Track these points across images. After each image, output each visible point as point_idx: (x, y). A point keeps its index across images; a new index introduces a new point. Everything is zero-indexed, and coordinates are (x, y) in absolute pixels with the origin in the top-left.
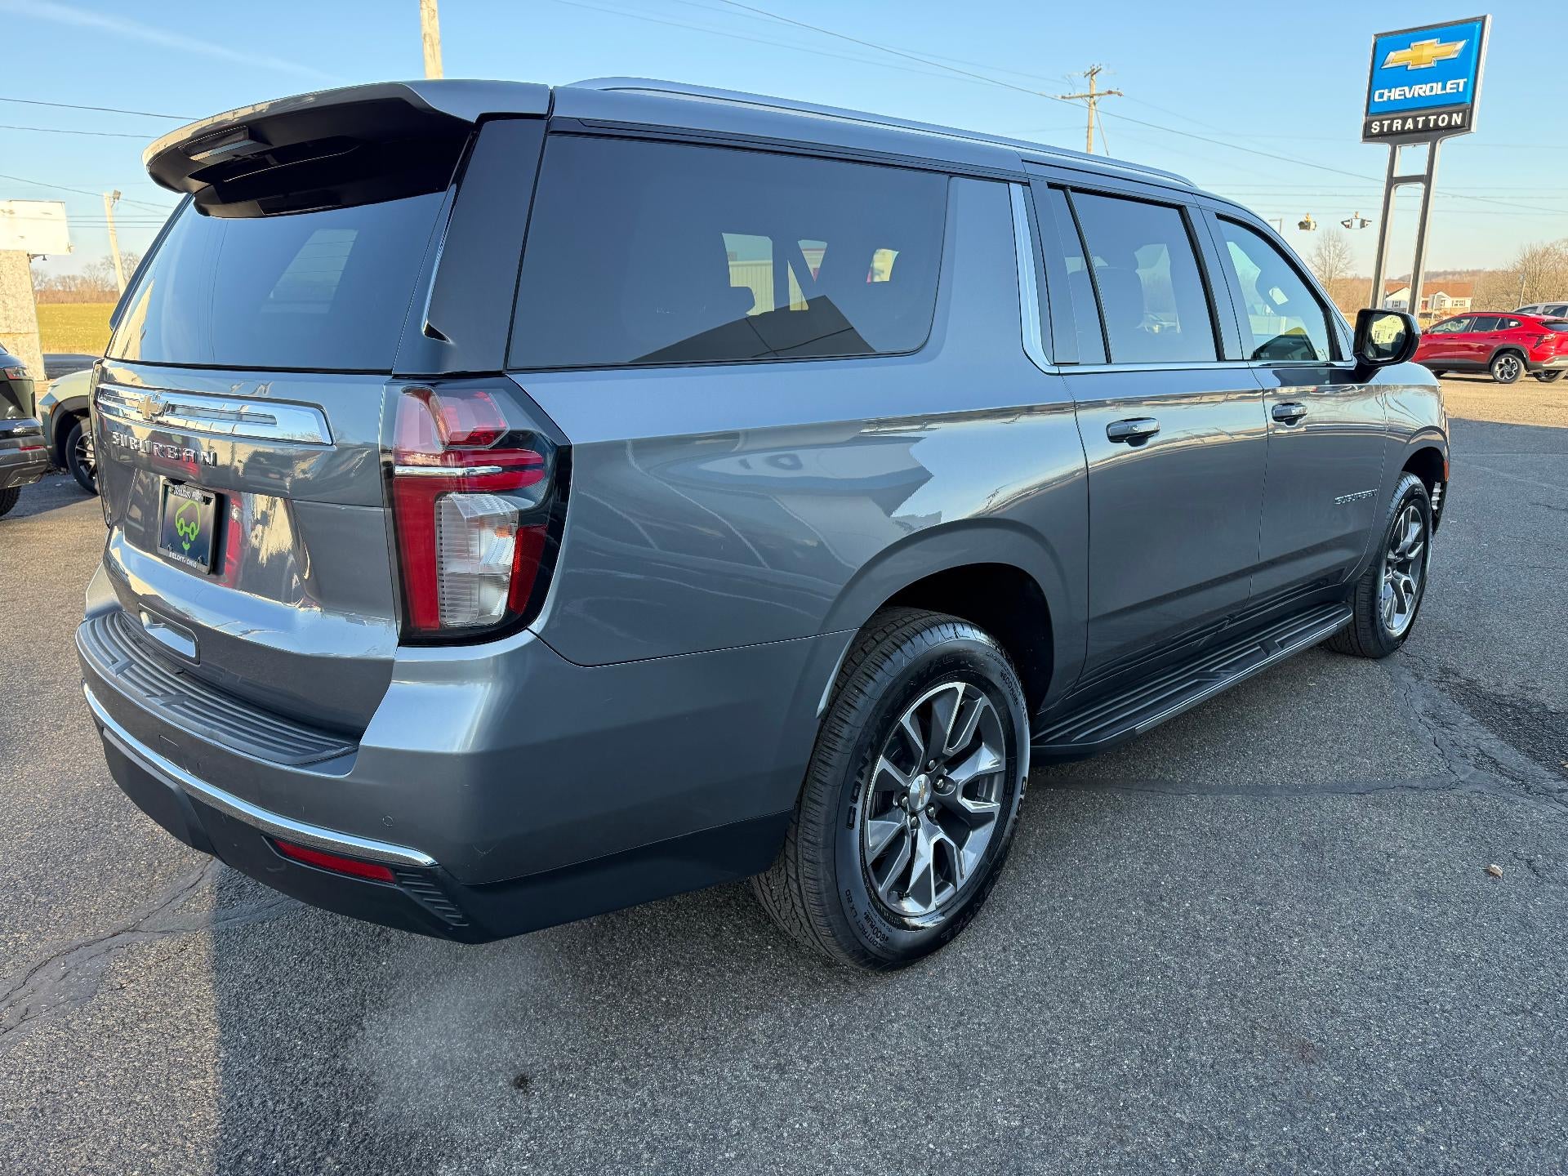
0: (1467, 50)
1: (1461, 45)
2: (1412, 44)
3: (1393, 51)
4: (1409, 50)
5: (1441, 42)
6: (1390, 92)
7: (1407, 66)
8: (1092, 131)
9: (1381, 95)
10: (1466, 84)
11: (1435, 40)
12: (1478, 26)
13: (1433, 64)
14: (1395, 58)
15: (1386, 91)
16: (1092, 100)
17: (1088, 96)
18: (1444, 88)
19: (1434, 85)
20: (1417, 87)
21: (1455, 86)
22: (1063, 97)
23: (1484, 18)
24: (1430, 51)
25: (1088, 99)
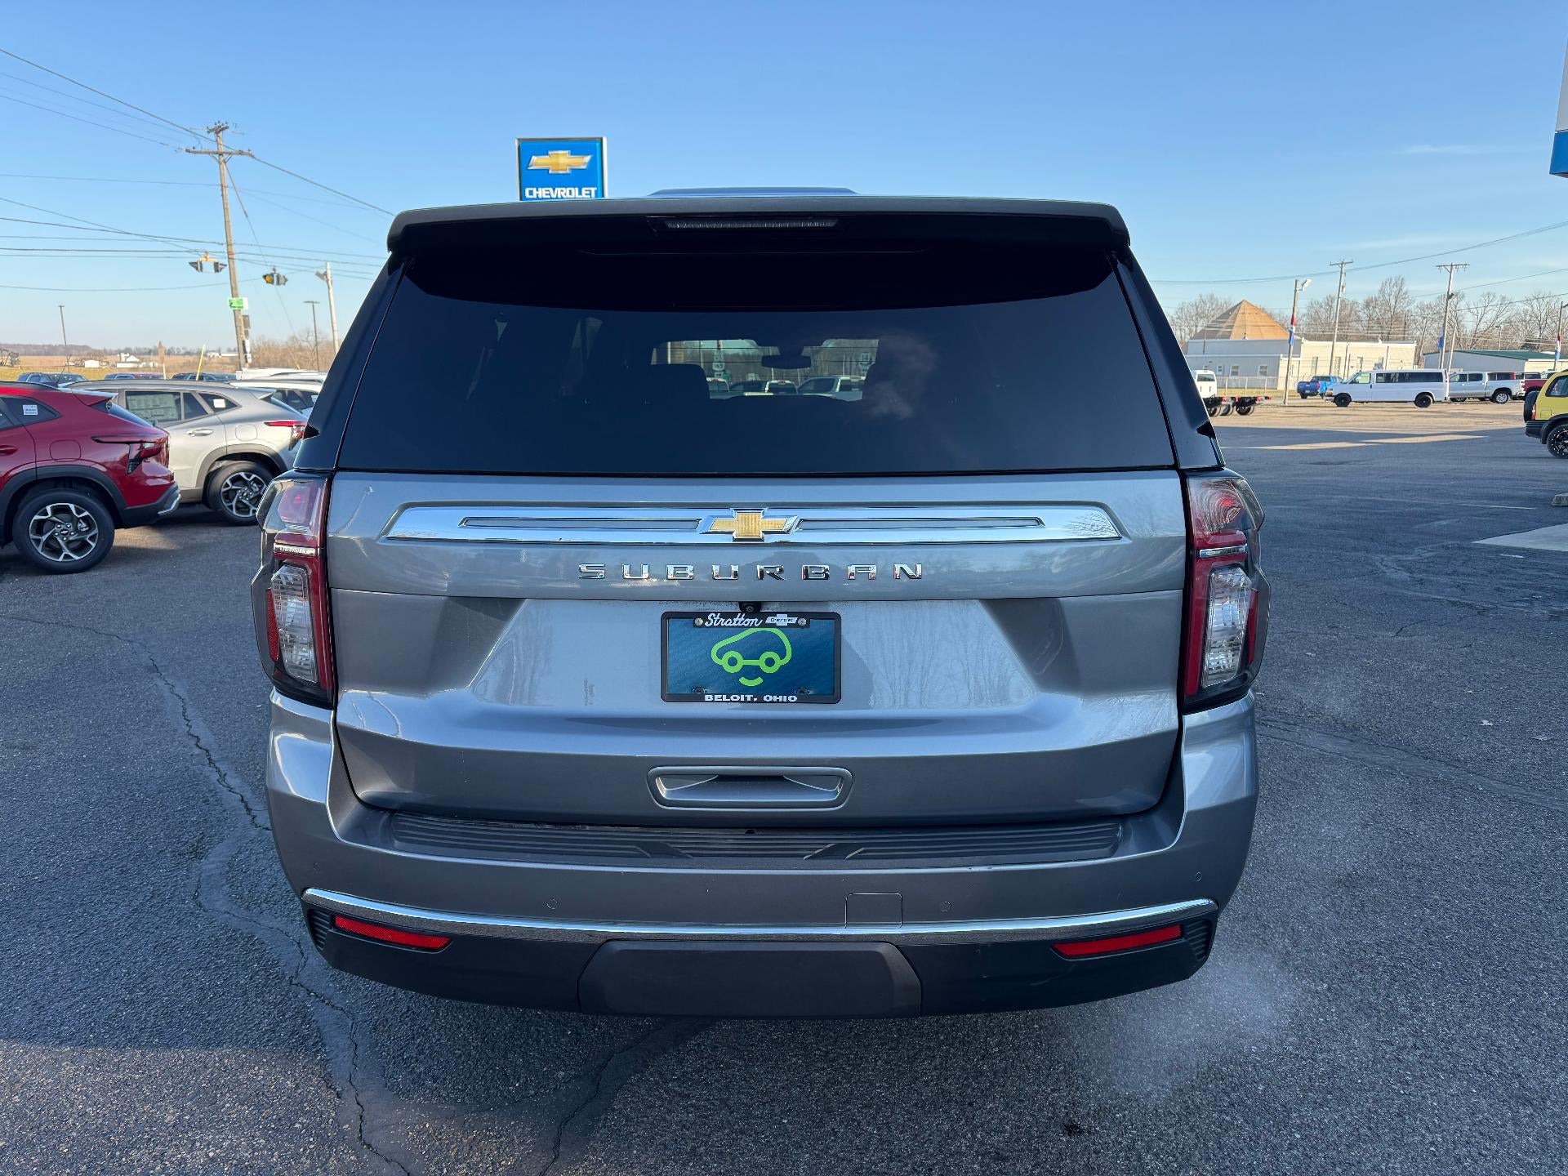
0: (592, 162)
1: (587, 159)
2: (550, 153)
3: (535, 155)
4: (547, 157)
5: (572, 154)
6: (537, 190)
7: (548, 170)
8: (227, 191)
9: (531, 193)
10: (596, 192)
11: (567, 152)
12: (598, 144)
13: (568, 172)
14: (537, 162)
15: (535, 189)
16: (222, 159)
17: (217, 153)
18: (580, 193)
19: (572, 189)
20: (559, 189)
21: (588, 192)
22: (188, 151)
23: (601, 139)
24: (563, 161)
25: (217, 156)
